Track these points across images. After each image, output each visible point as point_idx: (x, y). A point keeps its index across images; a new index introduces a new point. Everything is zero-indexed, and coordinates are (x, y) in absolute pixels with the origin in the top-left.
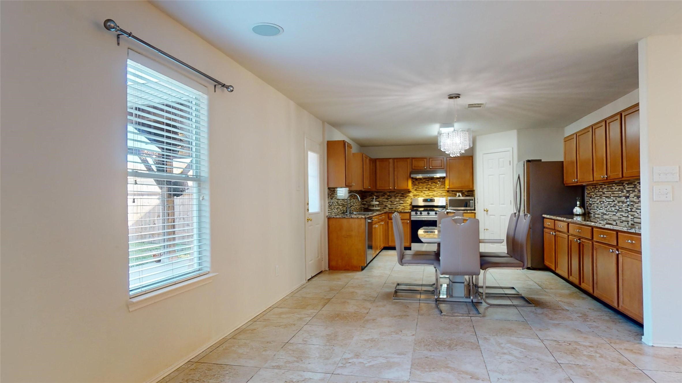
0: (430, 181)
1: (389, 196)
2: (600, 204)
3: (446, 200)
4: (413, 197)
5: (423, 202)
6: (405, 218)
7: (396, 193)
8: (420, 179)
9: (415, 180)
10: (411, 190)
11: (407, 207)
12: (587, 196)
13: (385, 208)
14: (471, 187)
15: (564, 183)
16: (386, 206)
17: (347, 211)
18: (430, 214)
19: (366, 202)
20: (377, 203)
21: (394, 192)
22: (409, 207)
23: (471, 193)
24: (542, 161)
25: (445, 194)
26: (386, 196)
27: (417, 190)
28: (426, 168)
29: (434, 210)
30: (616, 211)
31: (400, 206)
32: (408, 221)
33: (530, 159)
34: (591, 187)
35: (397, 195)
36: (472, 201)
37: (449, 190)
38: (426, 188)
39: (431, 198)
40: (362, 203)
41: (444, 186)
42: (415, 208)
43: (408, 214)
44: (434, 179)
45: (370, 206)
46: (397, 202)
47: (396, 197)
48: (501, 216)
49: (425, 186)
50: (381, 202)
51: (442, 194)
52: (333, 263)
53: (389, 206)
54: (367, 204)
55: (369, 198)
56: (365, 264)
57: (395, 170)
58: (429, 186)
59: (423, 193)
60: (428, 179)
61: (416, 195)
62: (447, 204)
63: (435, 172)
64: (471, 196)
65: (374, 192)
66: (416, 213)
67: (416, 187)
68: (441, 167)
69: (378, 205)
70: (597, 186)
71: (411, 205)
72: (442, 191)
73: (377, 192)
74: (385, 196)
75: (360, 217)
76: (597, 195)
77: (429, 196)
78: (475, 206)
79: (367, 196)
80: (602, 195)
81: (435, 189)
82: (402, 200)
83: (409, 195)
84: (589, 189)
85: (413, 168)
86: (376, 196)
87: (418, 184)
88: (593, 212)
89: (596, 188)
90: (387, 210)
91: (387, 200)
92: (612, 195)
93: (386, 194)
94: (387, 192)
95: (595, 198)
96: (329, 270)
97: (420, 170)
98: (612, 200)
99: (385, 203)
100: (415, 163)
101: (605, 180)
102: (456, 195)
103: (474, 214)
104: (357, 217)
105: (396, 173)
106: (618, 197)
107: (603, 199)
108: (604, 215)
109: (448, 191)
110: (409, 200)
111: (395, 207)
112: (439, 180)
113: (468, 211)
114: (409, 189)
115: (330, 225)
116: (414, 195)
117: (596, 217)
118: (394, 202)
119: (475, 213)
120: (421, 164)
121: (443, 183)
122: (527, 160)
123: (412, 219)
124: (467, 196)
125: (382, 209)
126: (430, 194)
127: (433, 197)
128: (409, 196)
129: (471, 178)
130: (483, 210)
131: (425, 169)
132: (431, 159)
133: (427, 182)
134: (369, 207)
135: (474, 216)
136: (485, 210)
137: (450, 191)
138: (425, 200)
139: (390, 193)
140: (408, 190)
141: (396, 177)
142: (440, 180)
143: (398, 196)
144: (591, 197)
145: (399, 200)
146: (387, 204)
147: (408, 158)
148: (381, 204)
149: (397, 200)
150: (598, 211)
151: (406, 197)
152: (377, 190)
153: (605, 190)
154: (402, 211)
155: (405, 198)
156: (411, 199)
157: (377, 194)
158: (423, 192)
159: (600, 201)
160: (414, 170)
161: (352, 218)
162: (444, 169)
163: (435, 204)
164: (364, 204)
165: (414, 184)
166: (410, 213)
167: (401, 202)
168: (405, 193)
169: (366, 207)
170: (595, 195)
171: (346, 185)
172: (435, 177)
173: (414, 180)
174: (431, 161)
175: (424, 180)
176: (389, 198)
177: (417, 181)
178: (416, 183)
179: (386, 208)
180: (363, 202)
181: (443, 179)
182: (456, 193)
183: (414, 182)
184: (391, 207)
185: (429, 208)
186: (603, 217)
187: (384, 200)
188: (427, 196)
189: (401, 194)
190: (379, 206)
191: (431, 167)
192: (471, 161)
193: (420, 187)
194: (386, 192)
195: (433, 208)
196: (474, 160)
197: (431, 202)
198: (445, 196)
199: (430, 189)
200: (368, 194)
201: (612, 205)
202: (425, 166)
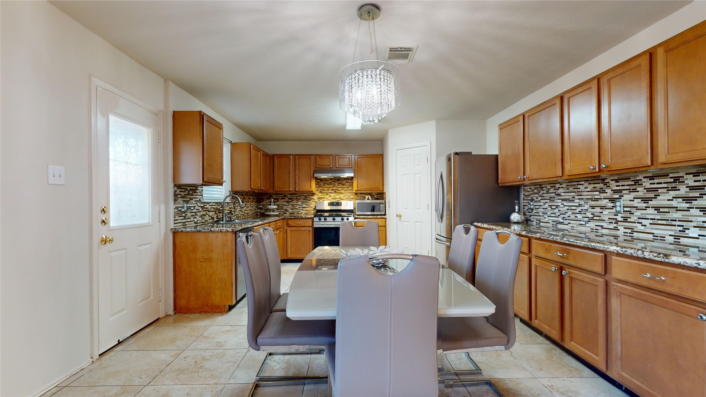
0: (336, 182)
1: (290, 199)
2: (549, 208)
3: (354, 204)
4: (317, 200)
5: (329, 205)
6: (307, 225)
7: (298, 196)
8: (326, 180)
9: (320, 181)
10: (316, 192)
11: (311, 211)
12: (523, 199)
13: (285, 213)
14: (381, 189)
15: (499, 181)
16: (286, 210)
17: (223, 218)
18: (335, 221)
19: (263, 205)
20: (276, 207)
21: (296, 194)
22: (313, 212)
23: (381, 195)
24: (472, 154)
25: (353, 197)
26: (287, 199)
27: (322, 192)
28: (332, 166)
29: (340, 216)
30: (587, 219)
31: (302, 210)
32: (311, 229)
33: (458, 151)
34: (533, 188)
35: (299, 198)
36: (383, 205)
37: (358, 192)
38: (332, 190)
39: (338, 201)
40: (258, 207)
41: (351, 188)
42: (319, 213)
43: (311, 220)
44: (341, 180)
45: (268, 211)
46: (299, 206)
47: (298, 200)
48: (417, 223)
49: (331, 188)
50: (281, 206)
51: (349, 197)
52: (182, 303)
53: (290, 211)
54: (263, 208)
55: (267, 202)
56: (232, 302)
57: (297, 168)
58: (335, 188)
59: (329, 196)
60: (334, 180)
61: (321, 198)
62: (355, 209)
63: (342, 171)
64: (380, 199)
65: (272, 194)
66: (320, 219)
67: (320, 189)
68: (349, 166)
69: (277, 209)
70: (543, 186)
71: (315, 209)
72: (350, 193)
73: (276, 195)
74: (285, 199)
75: (224, 231)
76: (543, 198)
77: (336, 199)
78: (385, 210)
79: (265, 199)
80: (554, 198)
81: (342, 191)
82: (305, 203)
83: (313, 197)
84: (529, 190)
85: (317, 167)
86: (275, 199)
87: (324, 185)
88: (535, 219)
89: (542, 188)
90: (287, 215)
91: (288, 204)
92: (577, 197)
93: (286, 197)
94: (288, 194)
95: (540, 201)
96: (175, 313)
97: (325, 169)
98: (577, 204)
99: (285, 207)
100: (320, 161)
101: (597, 172)
102: (365, 198)
103: (384, 219)
104: (219, 231)
105: (297, 172)
106: (590, 200)
107: (558, 202)
108: (558, 225)
109: (356, 194)
110: (313, 203)
111: (297, 212)
112: (346, 181)
113: (379, 216)
114: (313, 191)
115: (177, 242)
116: (319, 198)
117: (541, 225)
118: (296, 206)
119: (386, 219)
120: (326, 162)
121: (351, 185)
122: (454, 152)
123: (315, 226)
124: (377, 199)
125: (282, 214)
126: (337, 197)
127: (340, 200)
128: (313, 199)
129: (381, 179)
130: (396, 215)
131: (331, 168)
132: (337, 157)
133: (333, 183)
134: (266, 212)
135: (384, 221)
136: (398, 215)
137: (358, 194)
138: (331, 204)
139: (291, 196)
140: (311, 192)
141: (297, 177)
142: (348, 182)
143: (301, 199)
144: (532, 200)
145: (301, 203)
146: (288, 208)
147: (312, 155)
148: (281, 208)
149: (300, 203)
150: (545, 218)
151: (310, 200)
152: (275, 191)
153: (561, 190)
154: (303, 216)
155: (308, 201)
156: (315, 202)
157: (276, 197)
158: (329, 194)
159: (551, 206)
160: (318, 169)
161: (211, 231)
162: (352, 169)
163: (343, 208)
164: (261, 209)
165: (318, 184)
166: (312, 219)
167: (304, 206)
168: (308, 195)
169: (263, 211)
170: (540, 198)
171: (205, 181)
172: (341, 177)
173: (318, 181)
174: (337, 158)
175: (330, 181)
176: (289, 201)
177: (322, 182)
178: (321, 184)
179: (287, 213)
180: (259, 205)
181: (351, 180)
182: (365, 196)
183: (319, 183)
184: (292, 211)
185: (336, 213)
186: (557, 227)
187: (284, 203)
188: (333, 199)
189: (304, 196)
190: (279, 210)
191: (337, 166)
192: (381, 160)
193: (326, 189)
194: (286, 194)
195: (339, 212)
196: (384, 158)
197: (337, 206)
198: (353, 199)
199: (337, 192)
200: (265, 196)
201: (577, 211)
202: (331, 164)
